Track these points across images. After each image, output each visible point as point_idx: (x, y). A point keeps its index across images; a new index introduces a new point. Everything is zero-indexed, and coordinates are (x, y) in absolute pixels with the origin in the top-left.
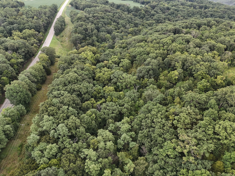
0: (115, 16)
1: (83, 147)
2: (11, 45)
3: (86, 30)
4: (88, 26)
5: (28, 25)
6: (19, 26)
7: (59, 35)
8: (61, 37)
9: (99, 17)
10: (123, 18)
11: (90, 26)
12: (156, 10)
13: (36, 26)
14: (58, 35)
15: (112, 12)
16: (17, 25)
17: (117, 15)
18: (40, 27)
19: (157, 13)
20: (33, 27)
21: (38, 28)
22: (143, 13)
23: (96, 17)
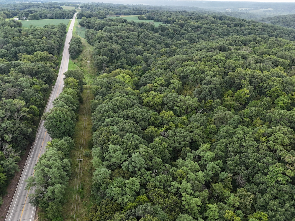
0: (140, 36)
1: (168, 180)
2: (29, 69)
3: (112, 51)
4: (113, 47)
5: (39, 47)
6: (27, 47)
7: (77, 59)
8: (79, 61)
9: (123, 37)
10: (150, 38)
11: (115, 46)
12: (186, 29)
13: (48, 48)
14: (75, 59)
15: (136, 31)
16: (25, 46)
17: (143, 34)
18: (53, 48)
19: (188, 32)
20: (46, 49)
21: (51, 50)
22: (172, 32)
23: (120, 37)
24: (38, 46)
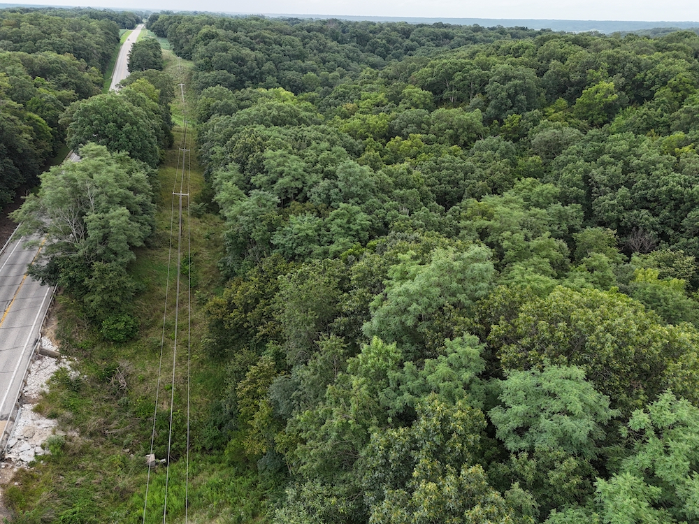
3: (240, 61)
5: (50, 44)
6: (18, 45)
9: (267, 40)
12: (417, 38)
15: (296, 36)
16: (11, 42)
18: (87, 52)
19: (422, 44)
23: (258, 39)
24: (48, 41)
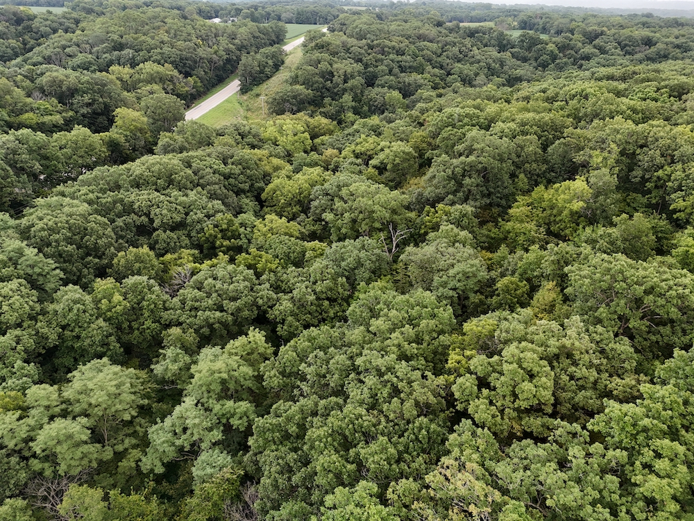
2: (54, 81)
4: (335, 66)
5: (160, 53)
7: (249, 93)
8: (252, 97)
9: (386, 49)
10: (471, 60)
13: (181, 59)
14: (246, 92)
15: (438, 42)
16: (133, 51)
17: (456, 50)
18: (195, 61)
21: (187, 65)
22: (551, 51)
